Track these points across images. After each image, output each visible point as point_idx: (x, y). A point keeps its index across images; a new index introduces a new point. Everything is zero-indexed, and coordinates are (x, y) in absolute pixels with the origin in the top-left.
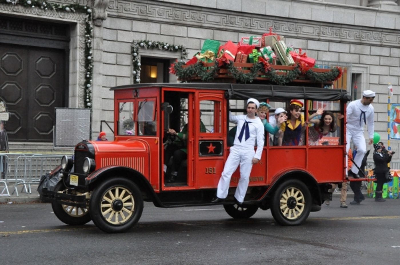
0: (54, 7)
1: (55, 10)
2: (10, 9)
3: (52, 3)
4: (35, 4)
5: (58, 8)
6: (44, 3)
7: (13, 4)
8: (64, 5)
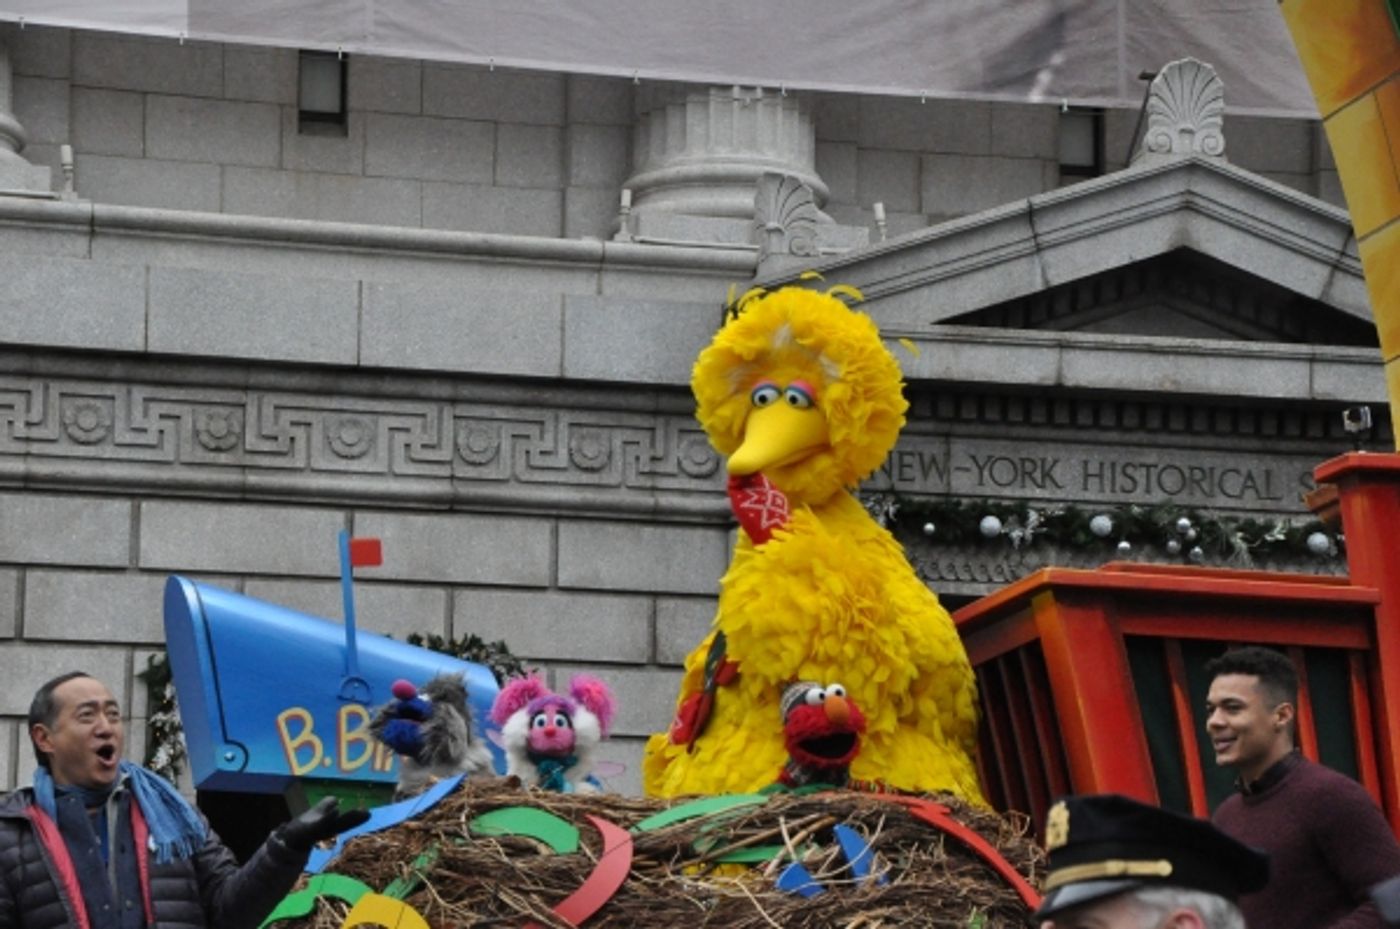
0: (1238, 540)
1: (1246, 556)
2: (1001, 573)
3: (1228, 520)
4: (1135, 530)
5: (1265, 542)
6: (1184, 521)
7: (1017, 542)
8: (1299, 523)
